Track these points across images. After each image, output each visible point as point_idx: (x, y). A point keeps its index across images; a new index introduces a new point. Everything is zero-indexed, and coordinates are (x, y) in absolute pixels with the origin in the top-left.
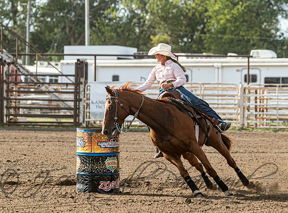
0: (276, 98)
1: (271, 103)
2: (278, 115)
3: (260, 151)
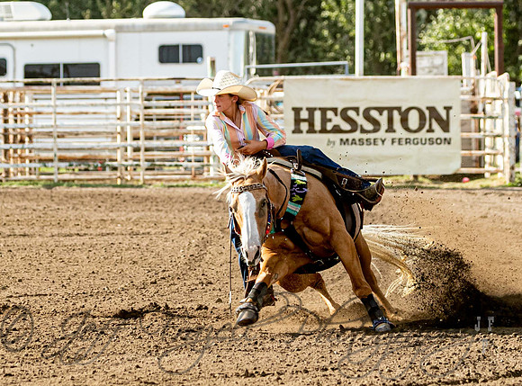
0: (51, 110)
1: (40, 123)
2: (55, 150)
3: (17, 232)
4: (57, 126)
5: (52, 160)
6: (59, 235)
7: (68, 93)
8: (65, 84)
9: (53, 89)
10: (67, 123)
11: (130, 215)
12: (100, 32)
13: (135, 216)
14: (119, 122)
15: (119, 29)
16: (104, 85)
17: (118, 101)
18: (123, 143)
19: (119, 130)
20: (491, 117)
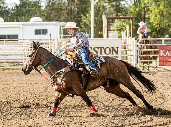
4: (6, 53)
5: (4, 63)
6: (6, 84)
7: (9, 43)
8: (8, 41)
9: (4, 42)
10: (8, 52)
11: (27, 78)
12: (18, 26)
13: (27, 79)
14: (23, 51)
15: (23, 25)
16: (19, 41)
17: (23, 46)
18: (25, 58)
19: (23, 54)
20: (130, 50)
